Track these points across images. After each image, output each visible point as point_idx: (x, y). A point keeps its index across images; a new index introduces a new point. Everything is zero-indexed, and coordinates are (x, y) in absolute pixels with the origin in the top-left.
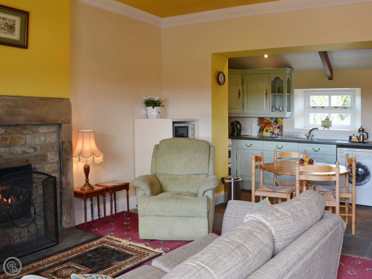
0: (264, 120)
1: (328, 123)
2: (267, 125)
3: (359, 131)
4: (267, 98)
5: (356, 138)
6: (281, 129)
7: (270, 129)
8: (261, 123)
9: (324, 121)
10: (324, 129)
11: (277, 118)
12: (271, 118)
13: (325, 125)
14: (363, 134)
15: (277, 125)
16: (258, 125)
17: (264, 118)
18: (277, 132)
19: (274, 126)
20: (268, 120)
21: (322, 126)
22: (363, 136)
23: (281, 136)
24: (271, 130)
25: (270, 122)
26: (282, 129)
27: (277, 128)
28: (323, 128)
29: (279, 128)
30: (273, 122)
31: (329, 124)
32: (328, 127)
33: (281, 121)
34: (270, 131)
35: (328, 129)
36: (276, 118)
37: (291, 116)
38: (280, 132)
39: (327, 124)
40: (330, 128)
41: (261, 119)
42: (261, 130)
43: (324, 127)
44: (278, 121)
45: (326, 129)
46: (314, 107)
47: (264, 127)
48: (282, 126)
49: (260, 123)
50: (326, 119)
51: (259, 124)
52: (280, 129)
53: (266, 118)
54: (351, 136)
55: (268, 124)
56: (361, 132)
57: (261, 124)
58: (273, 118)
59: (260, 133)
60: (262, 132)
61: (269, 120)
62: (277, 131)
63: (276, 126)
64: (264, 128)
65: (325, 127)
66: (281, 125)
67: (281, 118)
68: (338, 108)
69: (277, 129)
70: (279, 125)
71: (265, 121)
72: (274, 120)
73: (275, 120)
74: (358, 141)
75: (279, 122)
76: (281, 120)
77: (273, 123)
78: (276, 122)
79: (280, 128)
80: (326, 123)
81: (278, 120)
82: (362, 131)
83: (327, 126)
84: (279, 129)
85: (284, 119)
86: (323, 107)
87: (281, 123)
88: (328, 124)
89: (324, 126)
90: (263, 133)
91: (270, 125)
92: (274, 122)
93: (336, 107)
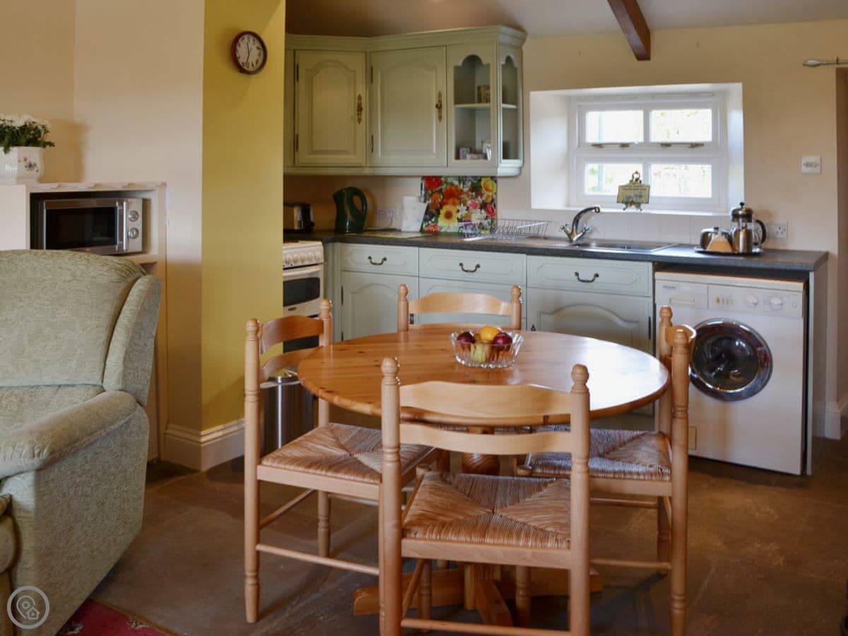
0: (440, 183)
1: (637, 192)
2: (448, 199)
3: (735, 216)
4: (440, 118)
5: (723, 239)
6: (490, 210)
7: (458, 211)
8: (433, 193)
9: (627, 186)
10: (624, 209)
11: (479, 179)
12: (462, 179)
13: (630, 197)
14: (749, 228)
15: (479, 198)
16: (423, 199)
17: (441, 177)
18: (478, 219)
19: (469, 202)
20: (452, 184)
21: (618, 202)
22: (748, 233)
23: (492, 230)
24: (460, 213)
25: (457, 191)
26: (493, 210)
27: (479, 206)
28: (624, 206)
29: (484, 206)
30: (466, 190)
31: (641, 196)
32: (638, 205)
33: (491, 188)
34: (459, 215)
35: (639, 211)
36: (475, 178)
37: (521, 171)
38: (486, 218)
39: (634, 194)
40: (642, 206)
41: (431, 182)
42: (431, 214)
43: (626, 203)
44: (481, 187)
45: (632, 209)
46: (599, 146)
47: (442, 205)
48: (493, 200)
49: (430, 192)
50: (631, 181)
51: (425, 195)
52: (487, 211)
53: (447, 177)
54: (707, 233)
55: (453, 195)
56: (741, 220)
57: (431, 196)
58: (466, 177)
59: (430, 222)
60: (433, 220)
61: (456, 183)
62: (478, 216)
63: (477, 202)
64: (441, 207)
65: (628, 202)
66: (490, 199)
67: (492, 178)
68: (673, 147)
69: (479, 210)
70: (484, 198)
71: (444, 187)
72: (470, 183)
73: (473, 184)
74: (729, 250)
75: (484, 191)
76: (490, 183)
77: (467, 193)
78: (476, 188)
79: (489, 207)
80: (631, 193)
81: (482, 183)
82: (743, 216)
83: (634, 200)
84: (483, 211)
85: (499, 181)
86: (624, 145)
87: (490, 194)
88: (636, 196)
89: (625, 200)
90: (436, 221)
91: (459, 199)
92: (470, 190)
93: (667, 145)
